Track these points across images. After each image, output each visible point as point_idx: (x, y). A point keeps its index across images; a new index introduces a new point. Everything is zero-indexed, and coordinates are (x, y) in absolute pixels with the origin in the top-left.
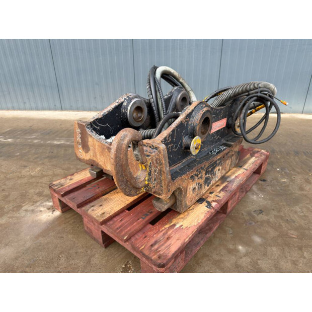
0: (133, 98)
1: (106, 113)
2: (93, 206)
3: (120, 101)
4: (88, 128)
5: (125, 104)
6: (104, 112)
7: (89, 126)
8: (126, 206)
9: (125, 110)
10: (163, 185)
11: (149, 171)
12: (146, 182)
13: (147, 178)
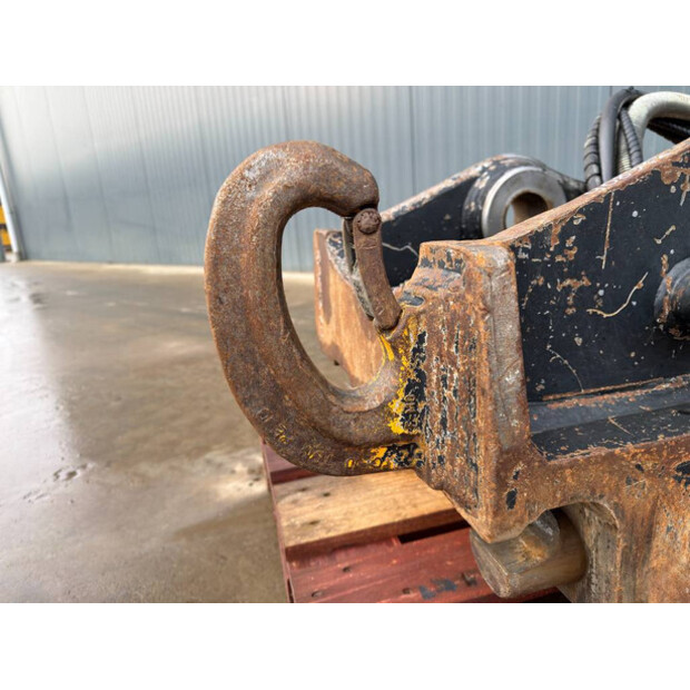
0: (512, 166)
1: (408, 209)
2: (304, 490)
3: (464, 175)
4: (335, 244)
5: (480, 185)
6: (402, 205)
7: (338, 240)
8: (399, 523)
9: (477, 204)
10: (480, 462)
11: (413, 376)
12: (397, 427)
13: (397, 407)
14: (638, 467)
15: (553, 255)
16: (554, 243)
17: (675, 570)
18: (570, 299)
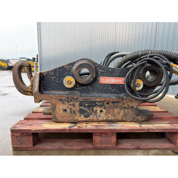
11: (32, 85)
12: (30, 90)
13: (30, 88)
14: (53, 98)
15: (50, 74)
16: (50, 73)
17: (60, 113)
18: (53, 79)
